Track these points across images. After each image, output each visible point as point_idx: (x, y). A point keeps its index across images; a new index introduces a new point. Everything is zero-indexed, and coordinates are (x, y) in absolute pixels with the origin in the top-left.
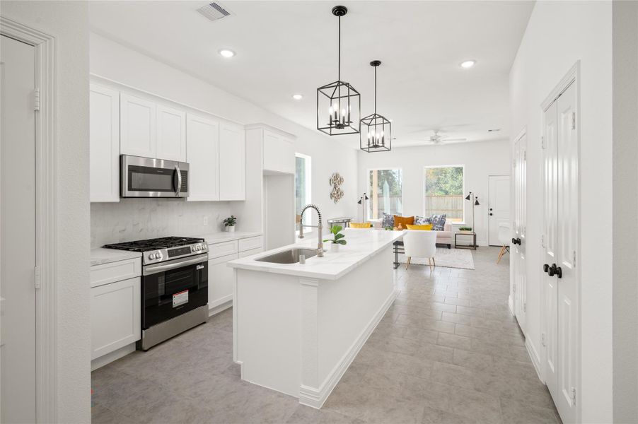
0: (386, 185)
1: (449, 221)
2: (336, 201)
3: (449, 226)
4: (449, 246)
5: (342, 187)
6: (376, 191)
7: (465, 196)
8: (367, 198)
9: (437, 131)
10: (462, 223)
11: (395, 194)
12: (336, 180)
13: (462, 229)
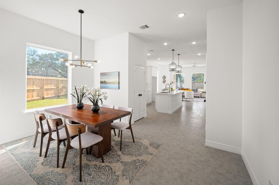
0: (179, 78)
1: (199, 90)
2: (164, 83)
3: (199, 91)
4: (199, 97)
5: (166, 79)
6: (175, 80)
7: (204, 82)
8: (173, 83)
9: (195, 64)
10: (203, 90)
11: (182, 81)
12: (164, 77)
13: (203, 92)
